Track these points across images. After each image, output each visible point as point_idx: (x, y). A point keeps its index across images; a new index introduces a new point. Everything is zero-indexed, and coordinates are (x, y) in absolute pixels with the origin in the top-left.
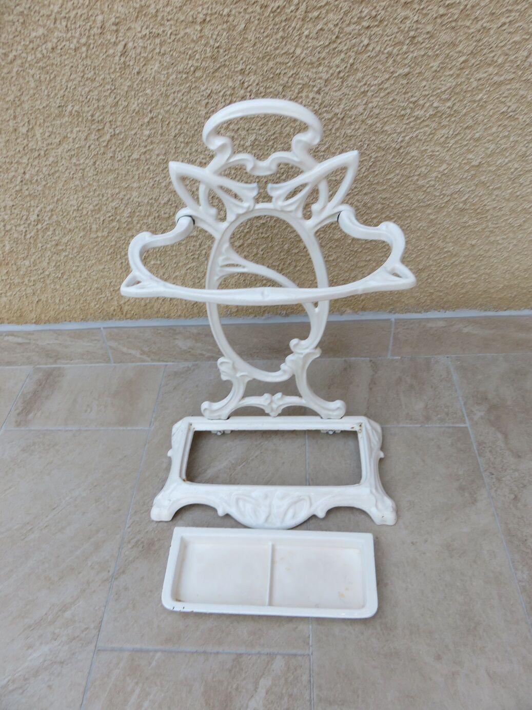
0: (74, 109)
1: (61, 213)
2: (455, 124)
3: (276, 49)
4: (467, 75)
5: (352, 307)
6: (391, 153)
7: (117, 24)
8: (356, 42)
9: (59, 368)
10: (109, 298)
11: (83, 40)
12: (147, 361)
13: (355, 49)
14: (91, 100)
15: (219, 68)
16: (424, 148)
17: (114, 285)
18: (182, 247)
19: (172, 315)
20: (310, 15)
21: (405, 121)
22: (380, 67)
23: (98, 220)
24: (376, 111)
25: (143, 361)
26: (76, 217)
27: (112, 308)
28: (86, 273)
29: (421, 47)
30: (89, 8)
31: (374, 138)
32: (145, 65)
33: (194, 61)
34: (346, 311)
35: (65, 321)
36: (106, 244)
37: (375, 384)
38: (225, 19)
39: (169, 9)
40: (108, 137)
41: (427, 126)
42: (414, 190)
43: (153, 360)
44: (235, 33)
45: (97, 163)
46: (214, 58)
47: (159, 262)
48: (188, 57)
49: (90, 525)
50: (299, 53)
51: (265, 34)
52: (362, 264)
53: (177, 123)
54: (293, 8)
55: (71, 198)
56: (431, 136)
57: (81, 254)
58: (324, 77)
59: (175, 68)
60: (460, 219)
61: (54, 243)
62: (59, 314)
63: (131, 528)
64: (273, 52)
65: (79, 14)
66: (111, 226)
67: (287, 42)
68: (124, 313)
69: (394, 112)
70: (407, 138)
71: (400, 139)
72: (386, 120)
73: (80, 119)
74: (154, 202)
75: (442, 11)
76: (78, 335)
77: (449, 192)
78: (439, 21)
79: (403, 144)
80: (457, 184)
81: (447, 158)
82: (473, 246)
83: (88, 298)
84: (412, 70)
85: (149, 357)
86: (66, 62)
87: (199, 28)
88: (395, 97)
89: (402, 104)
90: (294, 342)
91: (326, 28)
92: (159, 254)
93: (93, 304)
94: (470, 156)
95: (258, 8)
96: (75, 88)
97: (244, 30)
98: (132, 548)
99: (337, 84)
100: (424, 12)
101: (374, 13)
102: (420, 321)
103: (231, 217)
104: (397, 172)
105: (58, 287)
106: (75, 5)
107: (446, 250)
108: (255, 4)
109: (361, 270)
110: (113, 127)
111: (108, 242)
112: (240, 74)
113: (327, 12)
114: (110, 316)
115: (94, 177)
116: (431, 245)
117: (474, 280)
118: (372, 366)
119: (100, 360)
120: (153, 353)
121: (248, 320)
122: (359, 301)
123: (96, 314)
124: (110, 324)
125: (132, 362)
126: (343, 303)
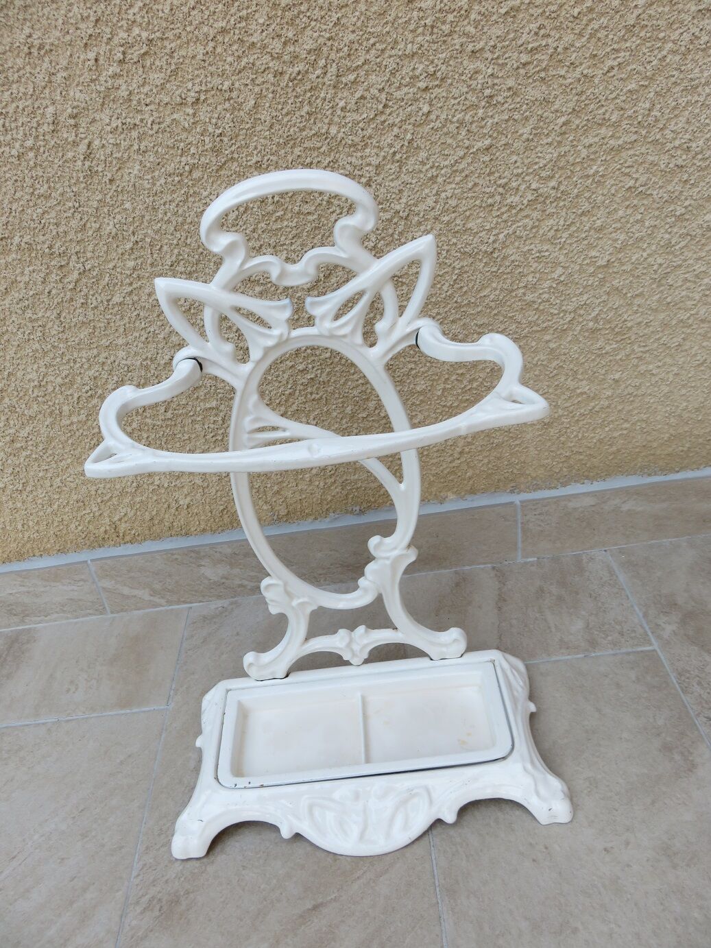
0: (24, 240)
1: (16, 393)
2: (565, 210)
3: (302, 130)
4: (572, 141)
5: (455, 490)
6: (481, 260)
7: (74, 117)
8: (412, 111)
9: (29, 630)
10: (97, 514)
11: (29, 143)
12: (161, 606)
13: (412, 120)
14: (47, 225)
15: (225, 164)
16: (527, 248)
18: (197, 426)
19: (192, 529)
20: (343, 79)
21: (495, 213)
22: (449, 141)
23: (70, 398)
24: (453, 202)
25: (156, 605)
26: (38, 396)
27: (103, 529)
28: (60, 478)
29: (503, 108)
30: (35, 97)
31: (454, 240)
32: (120, 168)
33: (189, 158)
34: (447, 497)
35: (34, 556)
36: (85, 433)
37: (505, 600)
38: (227, 95)
39: (146, 89)
40: (75, 275)
41: (526, 217)
42: (522, 309)
43: (169, 603)
44: (242, 113)
45: (64, 315)
46: (216, 151)
48: (180, 151)
49: (73, 879)
50: (335, 132)
51: (284, 111)
53: (172, 247)
54: (318, 72)
55: (29, 370)
56: (534, 231)
57: (50, 452)
58: (373, 163)
59: (163, 170)
60: (592, 344)
61: (8, 438)
62: (24, 545)
63: (140, 877)
64: (298, 134)
65: (21, 107)
66: (90, 405)
67: (315, 119)
68: (121, 535)
69: (478, 202)
70: (501, 236)
71: (492, 238)
72: (468, 213)
73: (33, 255)
74: (149, 363)
75: (524, 58)
76: (53, 575)
77: (570, 308)
78: (522, 71)
79: (496, 245)
80: (581, 294)
81: (562, 258)
82: (616, 381)
83: (65, 517)
84: (494, 141)
85: (163, 598)
86: (8, 175)
87: (191, 111)
88: (477, 180)
89: (488, 190)
90: (374, 541)
91: (368, 95)
92: (164, 440)
93: (73, 526)
94: (593, 253)
95: (270, 76)
96: (23, 210)
97: (254, 107)
98: (142, 913)
99: (392, 171)
100: (500, 61)
101: (431, 69)
102: (558, 500)
103: (255, 354)
104: (494, 285)
105: (19, 505)
106: (14, 95)
107: (579, 391)
108: (266, 72)
110: (82, 260)
111: (89, 429)
112: (256, 169)
113: (367, 74)
114: (101, 542)
115: (60, 335)
116: (557, 385)
117: (625, 432)
118: (496, 575)
119: (91, 611)
120: (169, 591)
121: (307, 526)
122: (465, 480)
123: (80, 540)
124: (100, 553)
125: (138, 609)
126: (442, 485)
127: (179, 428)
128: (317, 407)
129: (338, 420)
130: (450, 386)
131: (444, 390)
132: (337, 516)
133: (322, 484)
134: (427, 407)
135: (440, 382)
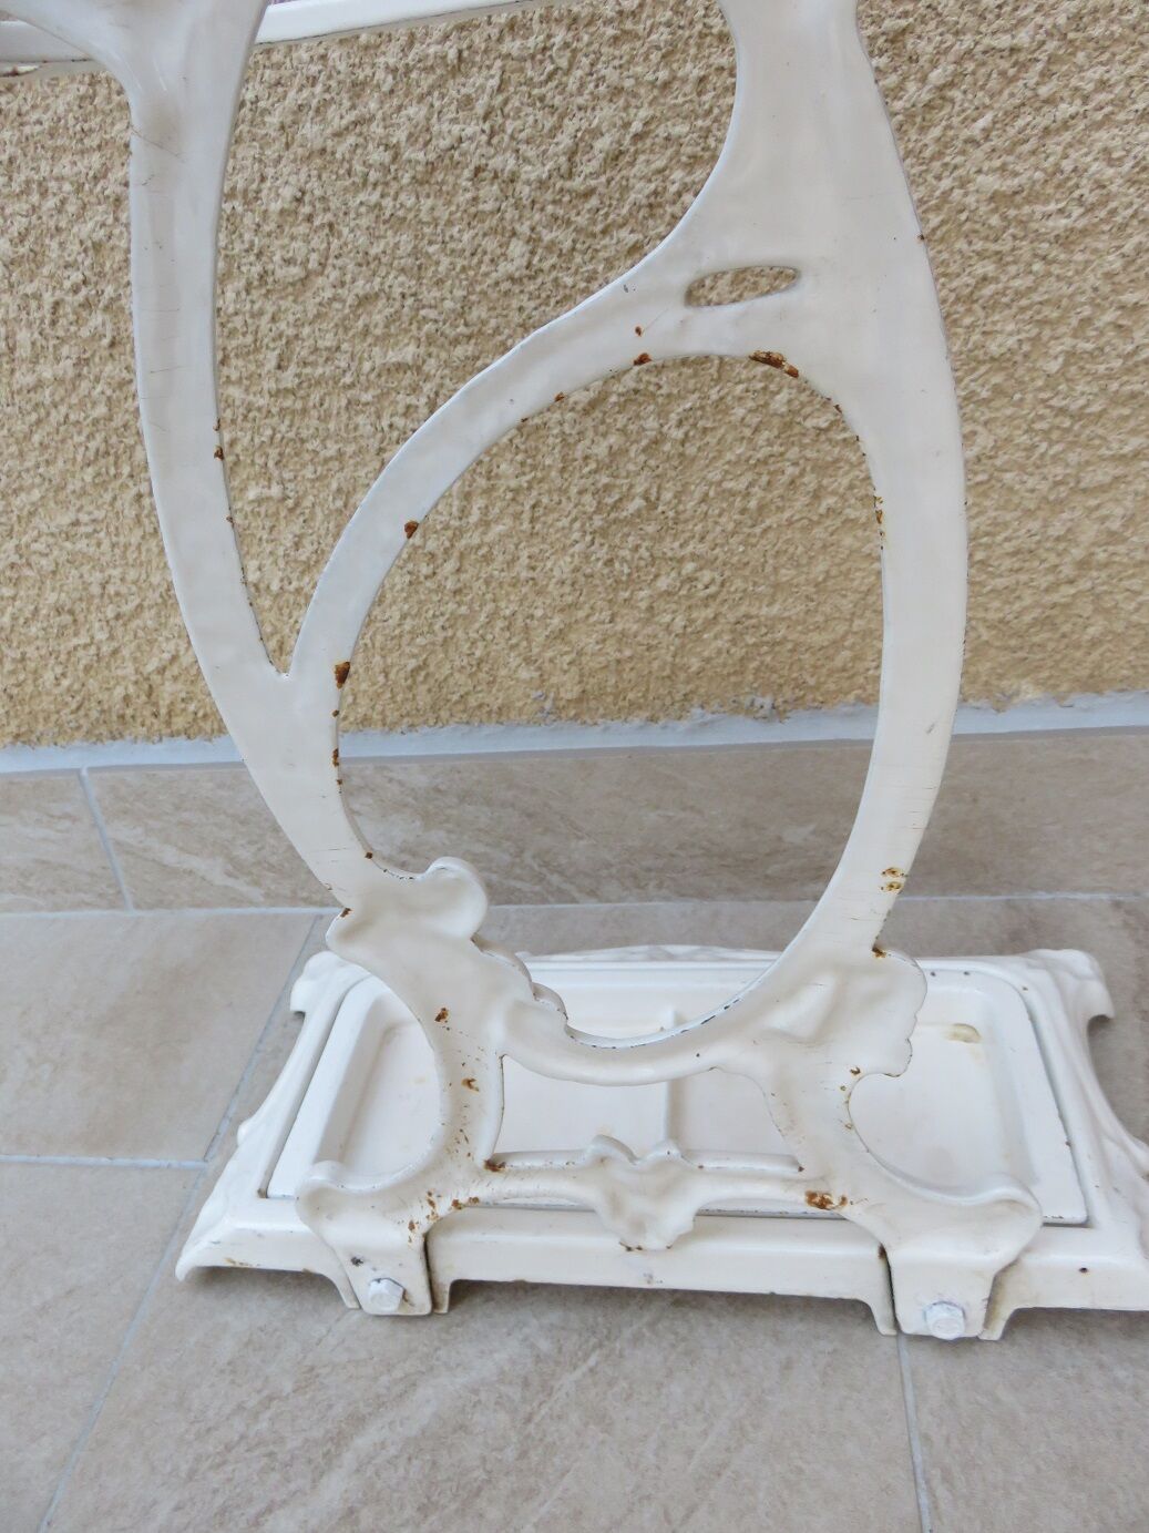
5: (1045, 674)
10: (105, 649)
12: (251, 903)
17: (118, 594)
18: (361, 419)
23: (33, 304)
25: (239, 901)
27: (119, 692)
28: (14, 542)
34: (1017, 693)
36: (72, 417)
43: (272, 898)
47: (275, 491)
52: (1103, 474)
66: (85, 333)
68: (163, 711)
74: (240, 209)
83: (31, 651)
85: (256, 883)
92: (273, 453)
93: (49, 676)
109: (1092, 502)
111: (82, 405)
114: (114, 725)
118: (1126, 925)
119: (87, 898)
120: (271, 868)
121: (625, 736)
122: (1078, 647)
123: (66, 715)
124: (116, 754)
125: (199, 906)
126: (1005, 657)
127: (315, 422)
128: (691, 386)
129: (747, 432)
130: (1089, 346)
131: (1071, 355)
132: (709, 717)
133: (680, 622)
134: (1009, 411)
135: (1063, 329)
